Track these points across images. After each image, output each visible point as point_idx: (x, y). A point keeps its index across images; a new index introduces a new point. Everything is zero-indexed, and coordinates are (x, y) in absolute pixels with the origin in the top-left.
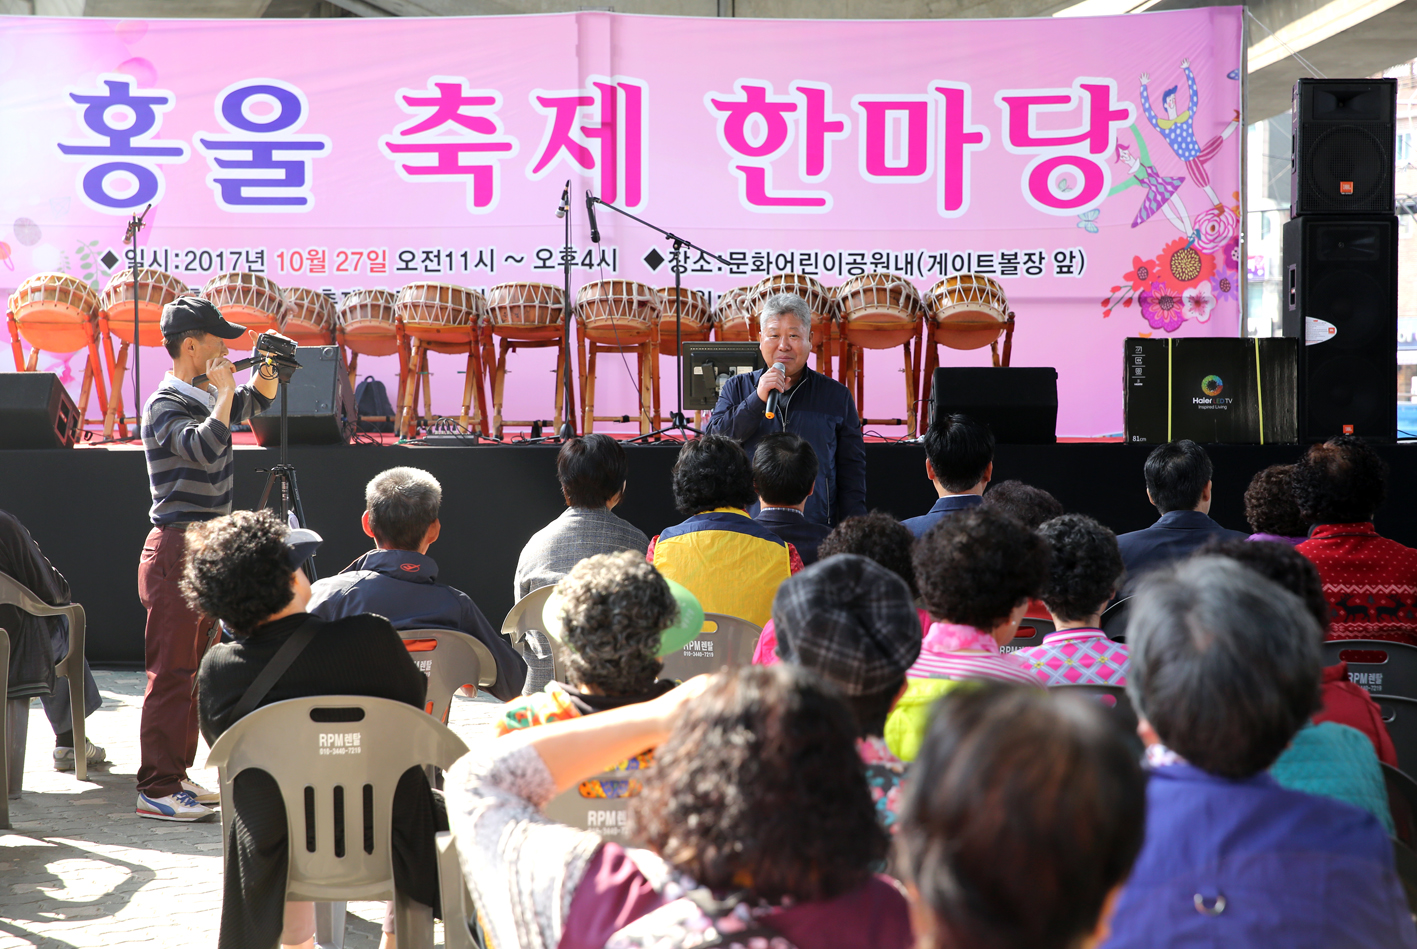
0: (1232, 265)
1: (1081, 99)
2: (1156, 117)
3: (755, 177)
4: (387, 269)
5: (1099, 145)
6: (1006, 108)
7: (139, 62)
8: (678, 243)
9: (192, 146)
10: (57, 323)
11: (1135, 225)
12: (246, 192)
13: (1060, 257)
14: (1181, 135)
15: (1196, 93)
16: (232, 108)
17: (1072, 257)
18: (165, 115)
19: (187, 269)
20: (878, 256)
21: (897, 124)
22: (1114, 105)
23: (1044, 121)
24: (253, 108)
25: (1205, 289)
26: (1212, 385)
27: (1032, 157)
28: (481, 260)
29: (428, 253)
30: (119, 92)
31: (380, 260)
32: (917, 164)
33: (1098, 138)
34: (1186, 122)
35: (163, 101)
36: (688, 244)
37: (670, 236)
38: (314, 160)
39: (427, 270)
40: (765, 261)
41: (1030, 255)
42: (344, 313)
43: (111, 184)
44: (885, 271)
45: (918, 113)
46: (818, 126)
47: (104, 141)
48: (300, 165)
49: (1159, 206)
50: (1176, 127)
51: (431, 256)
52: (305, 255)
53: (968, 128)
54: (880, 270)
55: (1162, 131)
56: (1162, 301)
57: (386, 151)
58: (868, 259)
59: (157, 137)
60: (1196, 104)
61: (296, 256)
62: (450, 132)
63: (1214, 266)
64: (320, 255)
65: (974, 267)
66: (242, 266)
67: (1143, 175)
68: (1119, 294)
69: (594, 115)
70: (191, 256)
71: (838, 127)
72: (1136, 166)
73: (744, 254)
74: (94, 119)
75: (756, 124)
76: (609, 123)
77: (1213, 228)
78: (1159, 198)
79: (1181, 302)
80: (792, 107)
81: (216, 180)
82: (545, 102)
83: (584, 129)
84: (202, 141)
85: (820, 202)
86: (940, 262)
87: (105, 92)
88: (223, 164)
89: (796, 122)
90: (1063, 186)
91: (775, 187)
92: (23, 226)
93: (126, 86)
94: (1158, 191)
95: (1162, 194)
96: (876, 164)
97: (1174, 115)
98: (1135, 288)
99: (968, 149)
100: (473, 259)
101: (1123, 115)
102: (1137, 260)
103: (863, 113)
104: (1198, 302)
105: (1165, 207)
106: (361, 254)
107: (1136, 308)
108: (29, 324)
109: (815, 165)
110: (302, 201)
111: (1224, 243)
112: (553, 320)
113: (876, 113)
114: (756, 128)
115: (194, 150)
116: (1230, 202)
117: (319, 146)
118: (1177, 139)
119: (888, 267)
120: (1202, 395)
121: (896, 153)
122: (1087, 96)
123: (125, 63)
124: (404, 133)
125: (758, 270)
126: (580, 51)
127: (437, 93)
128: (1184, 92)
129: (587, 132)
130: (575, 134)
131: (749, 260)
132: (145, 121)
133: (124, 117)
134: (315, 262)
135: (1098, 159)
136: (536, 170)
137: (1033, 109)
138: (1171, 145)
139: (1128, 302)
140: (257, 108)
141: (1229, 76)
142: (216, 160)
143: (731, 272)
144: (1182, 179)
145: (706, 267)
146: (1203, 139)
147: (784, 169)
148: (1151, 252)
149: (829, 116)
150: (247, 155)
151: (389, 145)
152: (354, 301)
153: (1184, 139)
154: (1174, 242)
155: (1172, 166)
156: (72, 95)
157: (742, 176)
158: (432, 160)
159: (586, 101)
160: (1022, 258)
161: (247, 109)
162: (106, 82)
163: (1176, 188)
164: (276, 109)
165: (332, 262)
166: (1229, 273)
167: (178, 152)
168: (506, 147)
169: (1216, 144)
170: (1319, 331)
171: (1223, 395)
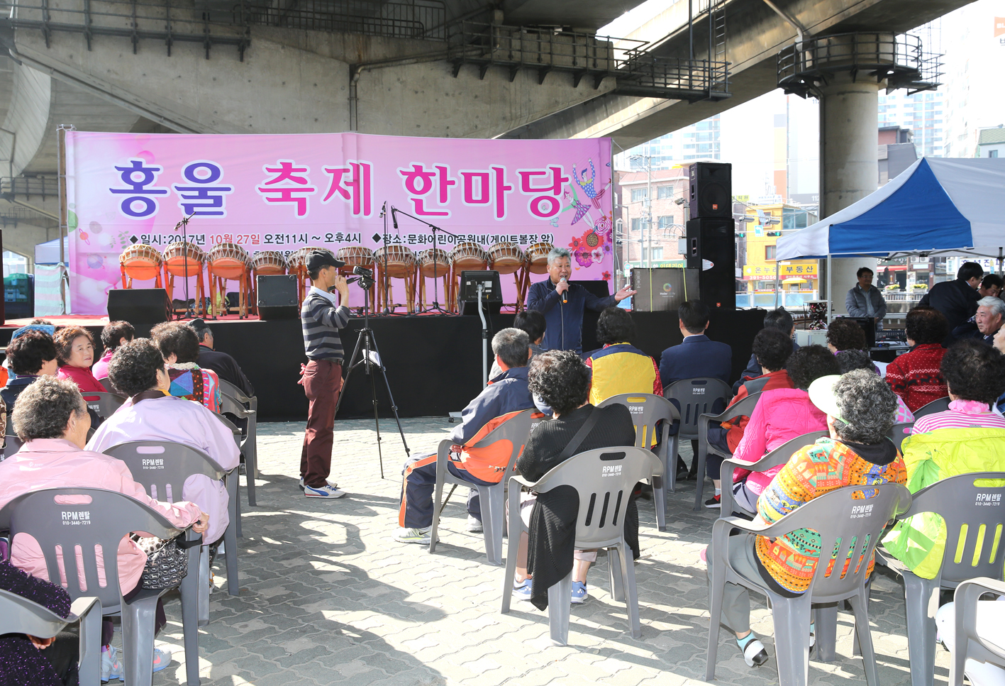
0: (610, 240)
1: (550, 173)
2: (579, 181)
3: (419, 204)
4: (260, 242)
5: (557, 192)
6: (520, 176)
7: (146, 152)
8: (435, 228)
9: (171, 189)
10: (143, 267)
11: (572, 224)
12: (196, 209)
13: (544, 237)
14: (589, 188)
15: (594, 171)
16: (189, 173)
17: (548, 237)
18: (158, 176)
19: (169, 243)
20: (470, 236)
21: (477, 182)
22: (563, 176)
23: (535, 182)
24: (198, 173)
25: (600, 250)
26: (667, 287)
27: (531, 196)
28: (301, 238)
29: (278, 236)
30: (137, 166)
31: (257, 239)
32: (485, 199)
33: (557, 189)
34: (591, 183)
35: (158, 170)
36: (439, 229)
37: (431, 226)
38: (227, 195)
39: (277, 243)
40: (424, 238)
41: (532, 236)
42: (256, 261)
43: (134, 206)
45: (485, 177)
46: (444, 183)
47: (131, 187)
48: (220, 197)
49: (582, 217)
50: (587, 185)
51: (280, 236)
52: (223, 237)
53: (505, 184)
55: (582, 186)
56: (584, 254)
57: (259, 192)
58: (466, 238)
59: (155, 185)
60: (594, 176)
61: (219, 237)
62: (287, 184)
63: (603, 241)
64: (230, 237)
65: (509, 241)
66: (194, 242)
67: (575, 204)
69: (349, 177)
70: (171, 238)
71: (453, 183)
72: (572, 201)
74: (126, 178)
75: (419, 181)
76: (357, 180)
77: (602, 225)
78: (581, 213)
79: (591, 255)
80: (434, 174)
81: (182, 204)
82: (329, 171)
84: (176, 187)
85: (446, 214)
86: (496, 238)
87: (131, 166)
88: (185, 197)
89: (436, 180)
90: (544, 208)
91: (427, 208)
92: (94, 225)
93: (141, 163)
94: (581, 211)
96: (469, 198)
97: (586, 180)
98: (573, 250)
99: (506, 192)
100: (298, 238)
101: (566, 180)
102: (573, 238)
103: (463, 177)
104: (597, 255)
105: (584, 217)
106: (248, 236)
108: (131, 267)
109: (443, 198)
110: (221, 213)
111: (607, 231)
112: (368, 263)
113: (468, 177)
114: (419, 183)
115: (172, 191)
116: (608, 215)
117: (229, 189)
118: (587, 190)
119: (474, 241)
120: (663, 291)
121: (477, 194)
122: (552, 172)
123: (141, 153)
124: (266, 184)
125: (421, 242)
126: (344, 149)
127: (281, 167)
128: (590, 171)
129: (347, 184)
130: (342, 184)
131: (417, 238)
132: (149, 178)
133: (140, 177)
134: (228, 240)
135: (557, 197)
136: (325, 200)
137: (531, 177)
138: (585, 192)
140: (200, 173)
141: (606, 166)
142: (182, 195)
143: (410, 243)
144: (590, 206)
146: (597, 190)
147: (431, 200)
148: (579, 235)
149: (449, 178)
150: (196, 193)
151: (259, 188)
152: (261, 256)
153: (590, 190)
154: (588, 231)
155: (586, 201)
156: (116, 167)
157: (413, 203)
158: (279, 195)
159: (347, 171)
160: (529, 237)
161: (196, 173)
162: (132, 162)
163: (588, 209)
164: (209, 173)
165: (235, 240)
166: (609, 243)
167: (165, 192)
168: (312, 190)
169: (602, 192)
170: (707, 265)
171: (671, 291)
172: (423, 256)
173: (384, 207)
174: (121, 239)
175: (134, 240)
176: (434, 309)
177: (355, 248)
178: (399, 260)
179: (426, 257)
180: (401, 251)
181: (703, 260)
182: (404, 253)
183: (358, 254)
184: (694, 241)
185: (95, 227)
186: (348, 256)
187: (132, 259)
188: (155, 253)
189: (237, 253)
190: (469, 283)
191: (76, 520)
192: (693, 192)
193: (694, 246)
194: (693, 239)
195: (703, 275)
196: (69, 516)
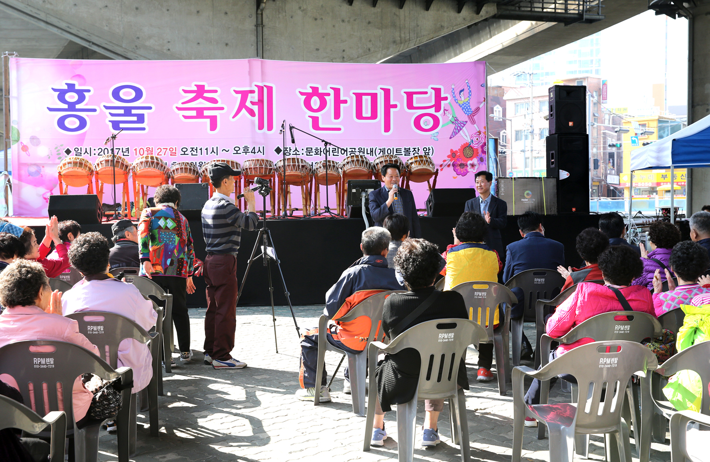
0: (484, 152)
1: (431, 93)
2: (457, 99)
3: (315, 121)
4: (177, 154)
5: (438, 110)
6: (405, 96)
7: (79, 76)
8: (326, 143)
9: (100, 108)
10: (78, 176)
11: (451, 138)
12: (122, 125)
13: (425, 149)
14: (466, 106)
15: (470, 91)
16: (116, 94)
17: (429, 149)
18: (89, 96)
19: (99, 155)
20: (360, 149)
21: (367, 101)
22: (443, 95)
23: (419, 100)
24: (124, 94)
25: (475, 161)
26: (528, 194)
27: (415, 113)
28: (213, 151)
29: (192, 148)
30: (71, 88)
31: (174, 151)
32: (374, 116)
33: (438, 107)
34: (467, 102)
35: (89, 91)
36: (330, 144)
37: (323, 141)
38: (148, 113)
39: (192, 155)
40: (319, 151)
41: (414, 149)
43: (68, 123)
44: (363, 154)
45: (374, 97)
46: (338, 102)
47: (66, 106)
48: (143, 115)
49: (459, 132)
50: (464, 103)
51: (194, 149)
52: (145, 149)
53: (392, 103)
54: (361, 154)
55: (459, 105)
56: (461, 165)
57: (176, 110)
58: (357, 150)
59: (86, 105)
60: (471, 95)
61: (142, 150)
62: (201, 103)
63: (478, 153)
64: (151, 149)
65: (395, 153)
66: (120, 154)
67: (453, 120)
68: (446, 163)
69: (255, 97)
70: (100, 150)
71: (345, 102)
72: (451, 117)
73: (312, 148)
74: (61, 98)
75: (315, 100)
76: (260, 102)
77: (477, 139)
78: (459, 128)
79: (467, 166)
80: (328, 94)
81: (109, 121)
82: (237, 92)
83: (251, 102)
84: (104, 106)
85: (339, 129)
86: (383, 151)
87: (66, 87)
88: (112, 115)
89: (330, 100)
90: (426, 124)
91: (322, 124)
92: (33, 139)
93: (74, 85)
94: (458, 126)
95: (460, 127)
96: (359, 115)
97: (463, 99)
98: (451, 160)
99: (392, 110)
100: (210, 151)
101: (446, 99)
102: (452, 150)
103: (354, 97)
104: (473, 165)
105: (461, 132)
106: (167, 149)
107: (452, 168)
108: (67, 176)
109: (337, 116)
110: (144, 129)
111: (481, 144)
112: (269, 173)
113: (359, 97)
114: (315, 102)
115: (101, 109)
116: (483, 130)
117: (150, 108)
118: (464, 107)
119: (364, 153)
120: (524, 198)
121: (367, 111)
122: (433, 92)
123: (74, 76)
124: (183, 103)
125: (317, 154)
126: (250, 73)
127: (195, 88)
128: (466, 91)
129: (253, 103)
130: (248, 104)
131: (314, 150)
132: (81, 99)
133: (73, 97)
134: (149, 152)
135: (438, 114)
136: (233, 117)
137: (415, 96)
138: (463, 109)
139: (449, 166)
140: (126, 94)
141: (481, 86)
142: (110, 113)
143: (307, 155)
144: (466, 122)
145: (298, 153)
146: (473, 108)
147: (326, 117)
148: (457, 148)
149: (342, 98)
150: (122, 112)
151: (177, 107)
153: (467, 108)
154: (464, 144)
155: (463, 117)
156: (52, 88)
157: (311, 120)
158: (194, 113)
159: (253, 92)
160: (412, 150)
161: (122, 94)
162: (66, 84)
163: (464, 125)
164: (133, 94)
165: (155, 152)
166: (483, 155)
167: (94, 110)
168: (222, 109)
169: (478, 109)
170: (564, 175)
171: (532, 198)
172: (318, 167)
173: (283, 125)
174: (57, 151)
175: (68, 152)
176: (325, 212)
177: (258, 160)
178: (296, 170)
179: (320, 167)
180: (298, 162)
181: (560, 171)
182: (301, 164)
183: (261, 165)
184: (552, 154)
185: (35, 141)
186: (252, 166)
187: (68, 169)
188: (88, 164)
189: (158, 164)
190: (354, 191)
191: (44, 365)
192: (551, 111)
193: (552, 158)
194: (551, 152)
195: (561, 184)
196: (39, 361)
